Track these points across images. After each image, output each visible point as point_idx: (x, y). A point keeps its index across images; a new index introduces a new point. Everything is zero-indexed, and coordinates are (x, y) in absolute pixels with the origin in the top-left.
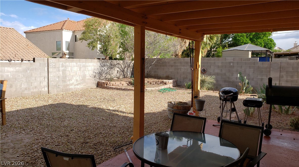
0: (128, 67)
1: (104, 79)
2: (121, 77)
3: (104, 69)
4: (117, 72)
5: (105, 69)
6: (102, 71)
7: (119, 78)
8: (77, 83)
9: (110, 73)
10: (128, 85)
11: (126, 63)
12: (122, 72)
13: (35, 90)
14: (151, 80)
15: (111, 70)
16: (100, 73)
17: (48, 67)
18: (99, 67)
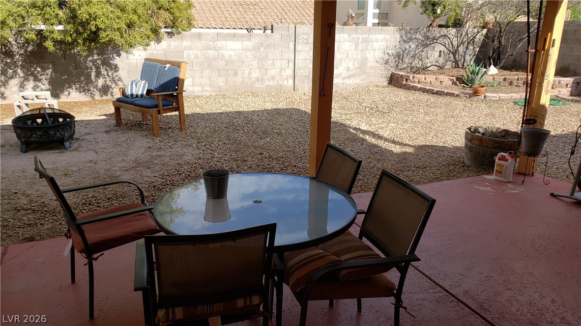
0: (468, 43)
1: (406, 69)
2: (449, 65)
3: (408, 47)
4: (440, 54)
5: (412, 47)
6: (403, 51)
7: (441, 68)
8: (349, 74)
9: (422, 56)
10: (454, 83)
11: (464, 34)
12: (451, 54)
14: (514, 75)
15: (425, 49)
16: (398, 55)
17: (295, 41)
18: (398, 43)
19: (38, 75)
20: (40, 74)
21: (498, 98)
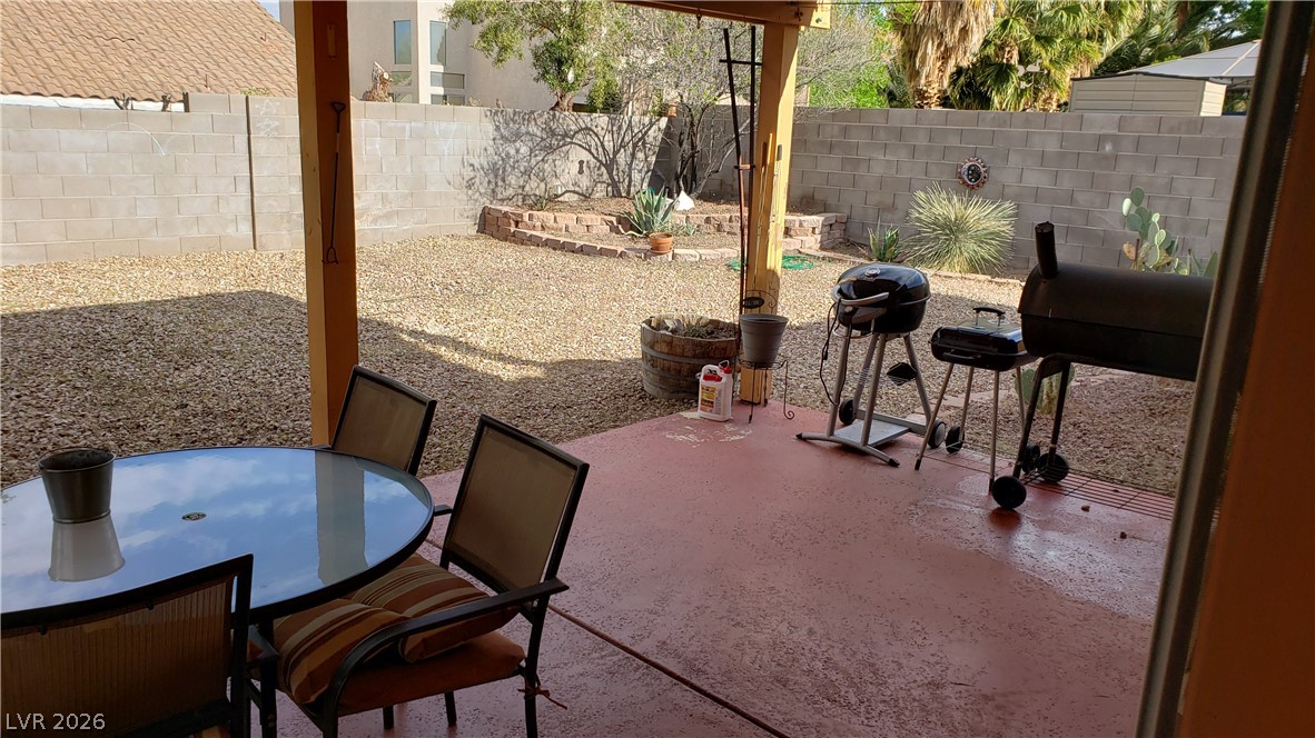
0: (635, 146)
1: (514, 200)
2: (600, 191)
3: (512, 152)
4: (581, 167)
5: (522, 151)
6: (503, 160)
7: (586, 197)
8: (387, 209)
9: (543, 171)
10: (613, 229)
11: (625, 127)
12: (603, 168)
13: (194, 233)
14: (723, 211)
15: (550, 157)
16: (494, 169)
17: (249, 133)
18: (491, 143)
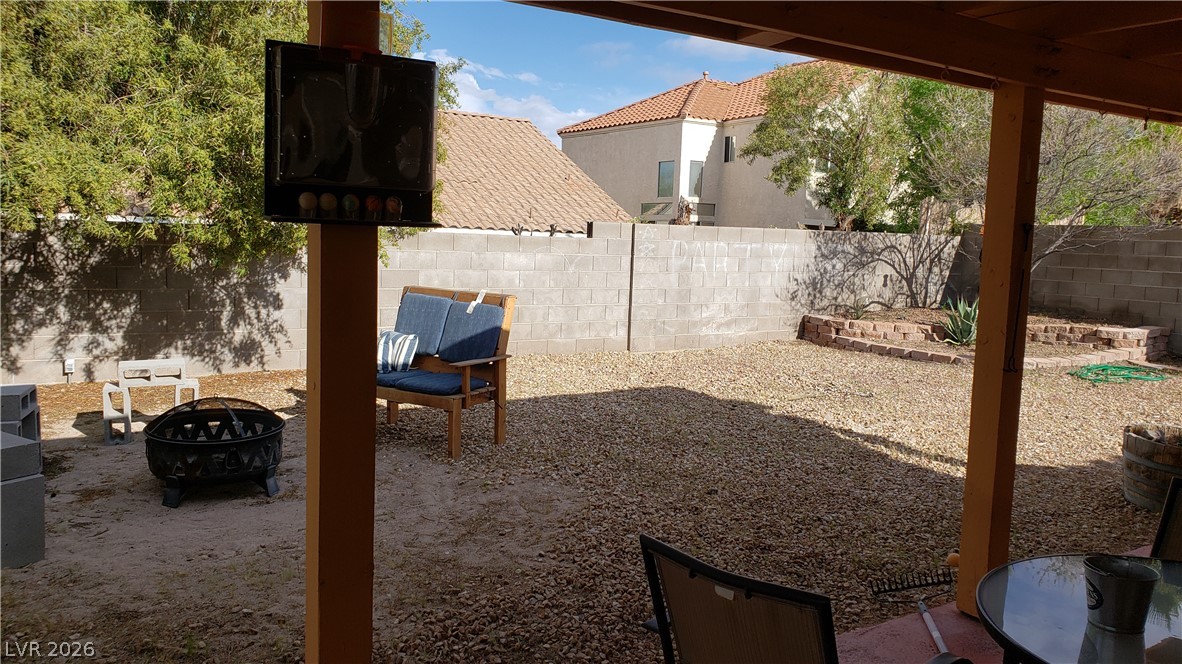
0: (932, 261)
1: (829, 309)
2: (900, 303)
3: (829, 268)
4: (885, 281)
5: (837, 267)
6: (821, 274)
7: (888, 307)
8: (729, 318)
9: (854, 284)
10: (929, 337)
11: (924, 245)
12: (904, 282)
13: (587, 336)
15: (860, 272)
16: (814, 283)
17: (632, 255)
18: (813, 260)
19: (102, 318)
20: (107, 316)
21: (1034, 367)
